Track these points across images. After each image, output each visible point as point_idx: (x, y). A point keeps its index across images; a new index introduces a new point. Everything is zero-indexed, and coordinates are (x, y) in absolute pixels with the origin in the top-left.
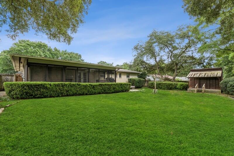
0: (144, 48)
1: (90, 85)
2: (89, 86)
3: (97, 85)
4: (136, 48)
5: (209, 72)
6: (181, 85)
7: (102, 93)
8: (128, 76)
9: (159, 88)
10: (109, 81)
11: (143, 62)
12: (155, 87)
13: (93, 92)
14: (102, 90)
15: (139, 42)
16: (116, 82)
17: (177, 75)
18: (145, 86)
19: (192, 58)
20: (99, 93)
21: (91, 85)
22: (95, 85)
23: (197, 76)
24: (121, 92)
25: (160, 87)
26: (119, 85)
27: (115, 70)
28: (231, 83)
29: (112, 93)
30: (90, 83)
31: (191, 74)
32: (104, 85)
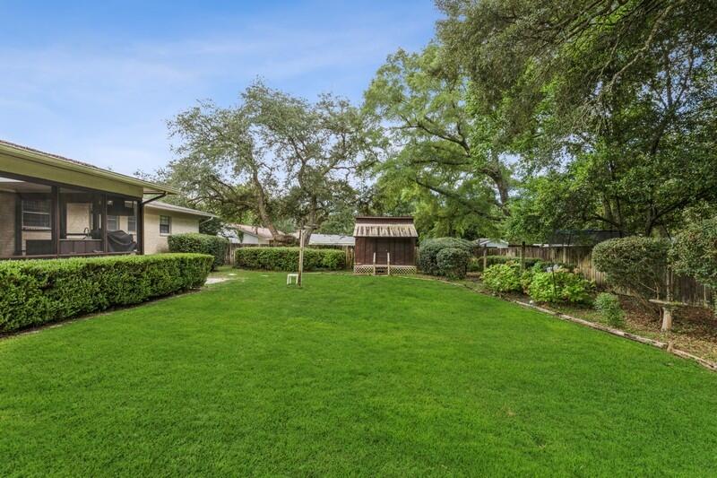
0: (214, 129)
1: (26, 271)
2: (19, 277)
3: (71, 272)
4: (187, 123)
5: (394, 226)
6: (335, 257)
7: (95, 312)
8: (165, 228)
9: (277, 268)
10: (111, 249)
11: (212, 180)
12: (301, 267)
13: (43, 314)
14: (97, 294)
15: (198, 105)
16: (141, 252)
17: (314, 230)
18: (229, 263)
19: (344, 186)
20: (82, 313)
21: (37, 274)
22: (61, 274)
23: (374, 233)
24: (177, 293)
25: (280, 266)
26: (176, 263)
27: (139, 200)
28: (445, 251)
29: (144, 301)
30: (26, 264)
31: (360, 229)
32: (109, 268)
